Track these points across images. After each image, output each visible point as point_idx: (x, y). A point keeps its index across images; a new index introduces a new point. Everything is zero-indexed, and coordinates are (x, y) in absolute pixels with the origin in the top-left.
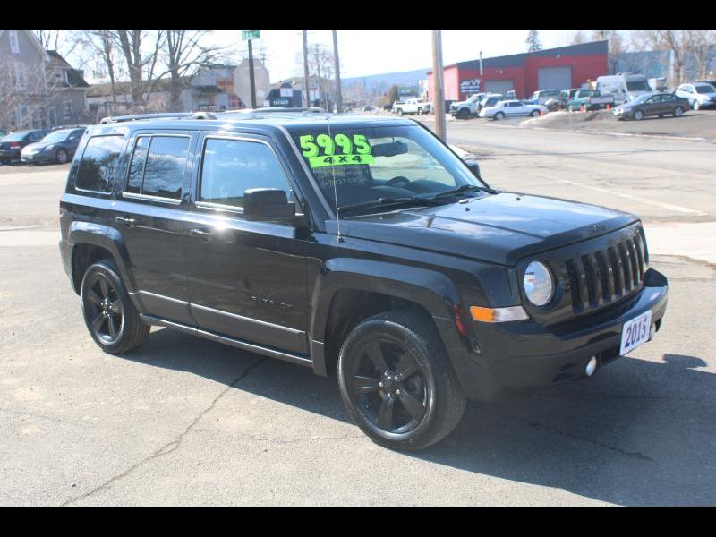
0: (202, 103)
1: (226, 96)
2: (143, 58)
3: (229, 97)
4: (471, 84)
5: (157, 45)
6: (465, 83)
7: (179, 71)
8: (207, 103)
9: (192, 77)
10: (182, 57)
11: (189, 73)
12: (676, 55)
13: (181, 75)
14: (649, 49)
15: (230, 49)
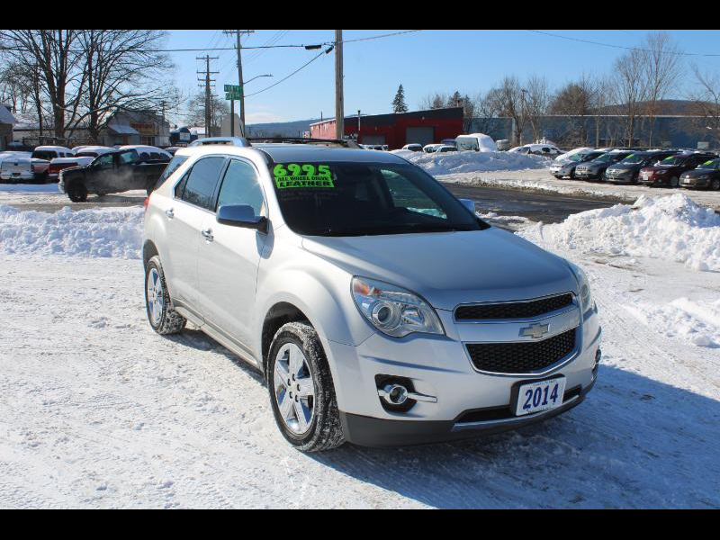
0: (117, 142)
1: (138, 137)
2: (66, 102)
3: (140, 137)
4: (351, 138)
5: (80, 89)
6: (346, 137)
7: (99, 113)
9: (110, 118)
10: (104, 98)
12: (517, 123)
14: (495, 116)
15: (144, 97)
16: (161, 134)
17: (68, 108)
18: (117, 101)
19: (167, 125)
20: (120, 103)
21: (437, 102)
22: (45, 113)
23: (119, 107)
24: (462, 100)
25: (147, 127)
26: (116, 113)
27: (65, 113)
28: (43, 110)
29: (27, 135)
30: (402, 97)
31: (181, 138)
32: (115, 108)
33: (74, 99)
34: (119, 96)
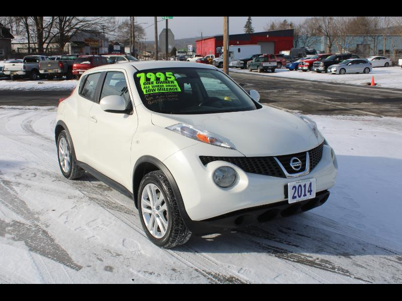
0: (76, 51)
1: (89, 48)
2: (44, 25)
3: (91, 48)
6: (219, 48)
7: (64, 32)
8: (79, 51)
9: (72, 36)
10: (68, 23)
11: (70, 34)
13: (66, 34)
15: (93, 22)
16: (103, 46)
17: (46, 29)
18: (76, 24)
19: (107, 40)
20: (78, 26)
21: (273, 26)
22: (31, 32)
23: (78, 29)
24: (288, 25)
25: (95, 41)
26: (76, 32)
27: (44, 32)
28: (30, 31)
29: (20, 46)
30: (250, 23)
31: (115, 49)
32: (75, 30)
33: (49, 23)
34: (77, 22)
